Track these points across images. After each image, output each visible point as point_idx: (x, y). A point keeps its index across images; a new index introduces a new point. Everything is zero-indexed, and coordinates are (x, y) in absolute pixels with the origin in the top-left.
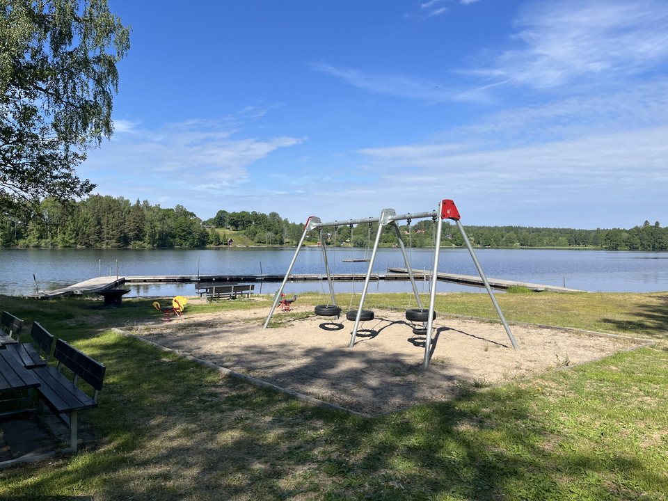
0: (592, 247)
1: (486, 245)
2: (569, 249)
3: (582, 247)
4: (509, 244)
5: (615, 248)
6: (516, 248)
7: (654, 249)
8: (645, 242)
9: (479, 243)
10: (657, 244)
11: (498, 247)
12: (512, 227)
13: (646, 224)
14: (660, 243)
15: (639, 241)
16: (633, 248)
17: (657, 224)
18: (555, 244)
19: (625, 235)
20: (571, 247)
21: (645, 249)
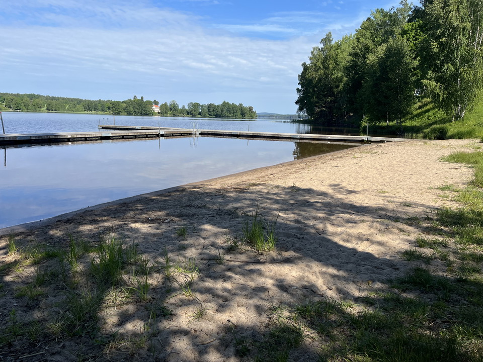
0: (100, 113)
1: (17, 109)
2: (85, 114)
3: (93, 112)
4: (37, 109)
5: (118, 114)
6: (43, 112)
7: (142, 114)
8: (136, 110)
9: (11, 108)
10: (143, 112)
11: (28, 110)
12: (34, 95)
13: (135, 98)
14: (145, 111)
15: (133, 109)
16: (129, 114)
17: (142, 98)
18: (74, 109)
19: (124, 105)
20: (86, 112)
21: (136, 115)
